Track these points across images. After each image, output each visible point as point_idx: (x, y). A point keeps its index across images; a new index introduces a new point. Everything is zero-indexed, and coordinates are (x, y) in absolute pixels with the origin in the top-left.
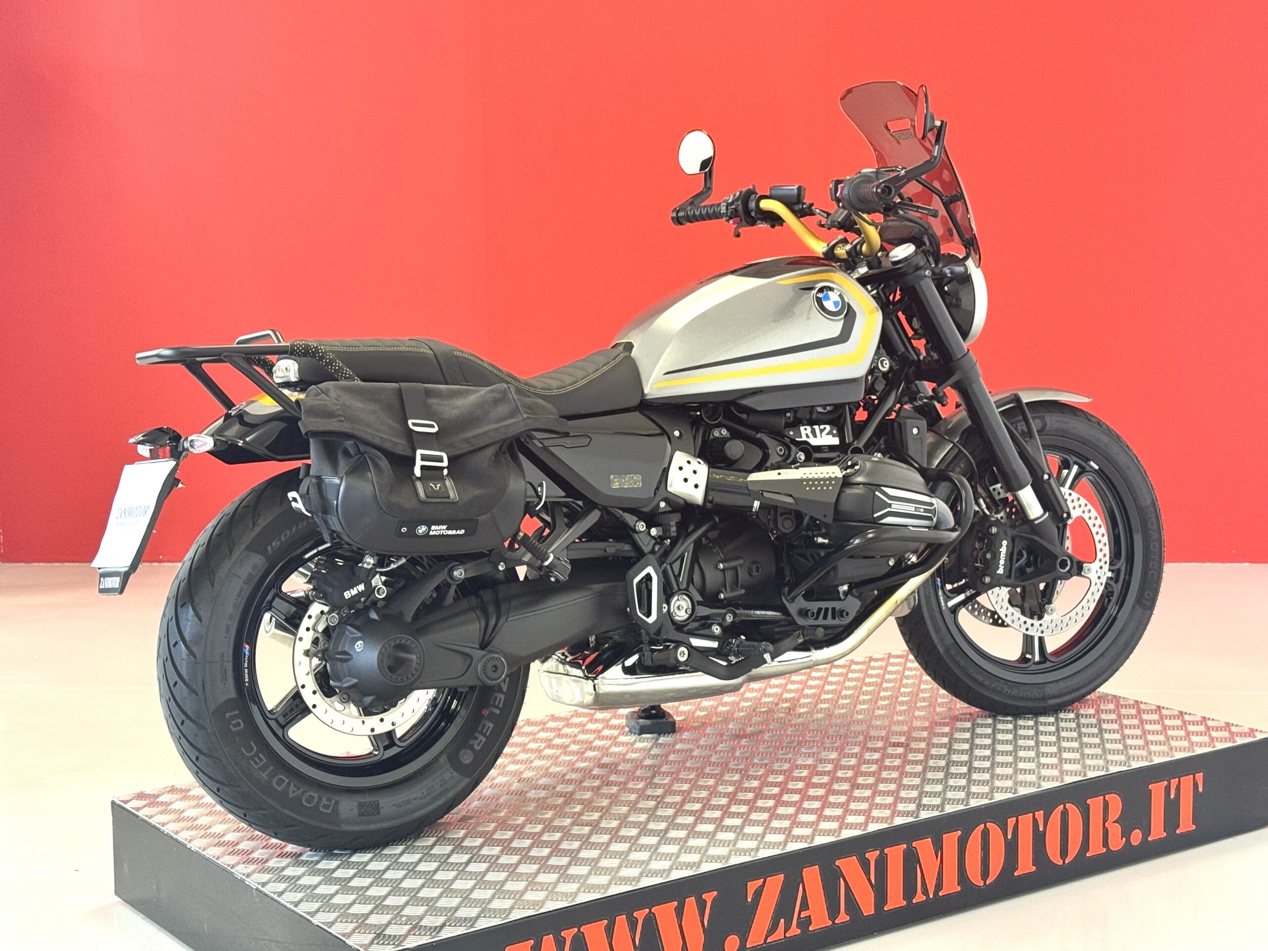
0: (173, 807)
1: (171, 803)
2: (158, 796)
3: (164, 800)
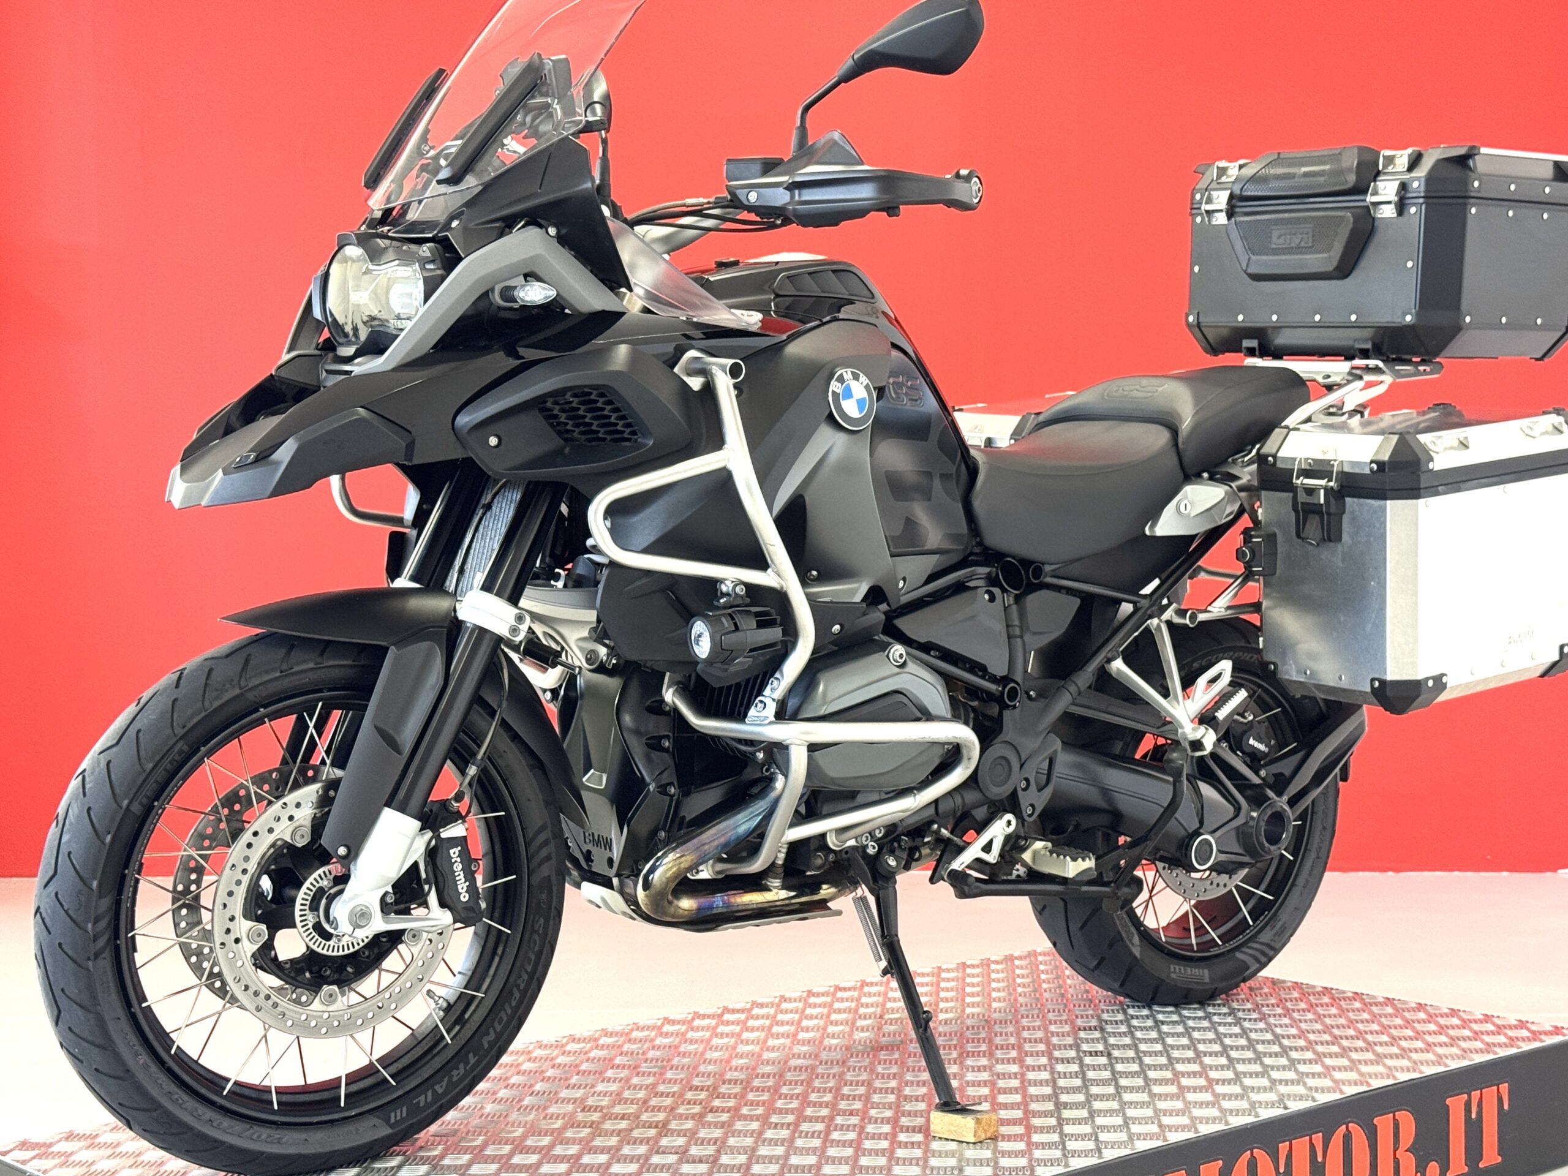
0: (76, 1158)
1: (72, 1154)
2: (51, 1145)
3: (63, 1150)
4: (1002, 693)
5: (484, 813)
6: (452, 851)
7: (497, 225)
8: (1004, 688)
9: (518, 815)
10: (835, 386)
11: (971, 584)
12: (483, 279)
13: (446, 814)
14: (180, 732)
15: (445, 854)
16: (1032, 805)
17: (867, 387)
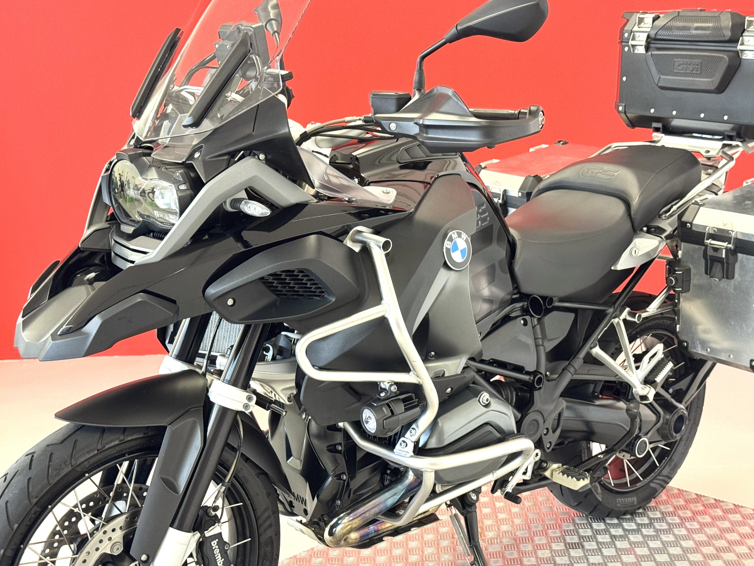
4: (534, 380)
5: (230, 504)
6: (212, 543)
7: (226, 157)
8: (534, 378)
9: (251, 503)
10: (447, 244)
11: (513, 315)
12: (219, 197)
13: (207, 518)
14: (35, 500)
15: (208, 545)
16: (550, 443)
17: (466, 241)
